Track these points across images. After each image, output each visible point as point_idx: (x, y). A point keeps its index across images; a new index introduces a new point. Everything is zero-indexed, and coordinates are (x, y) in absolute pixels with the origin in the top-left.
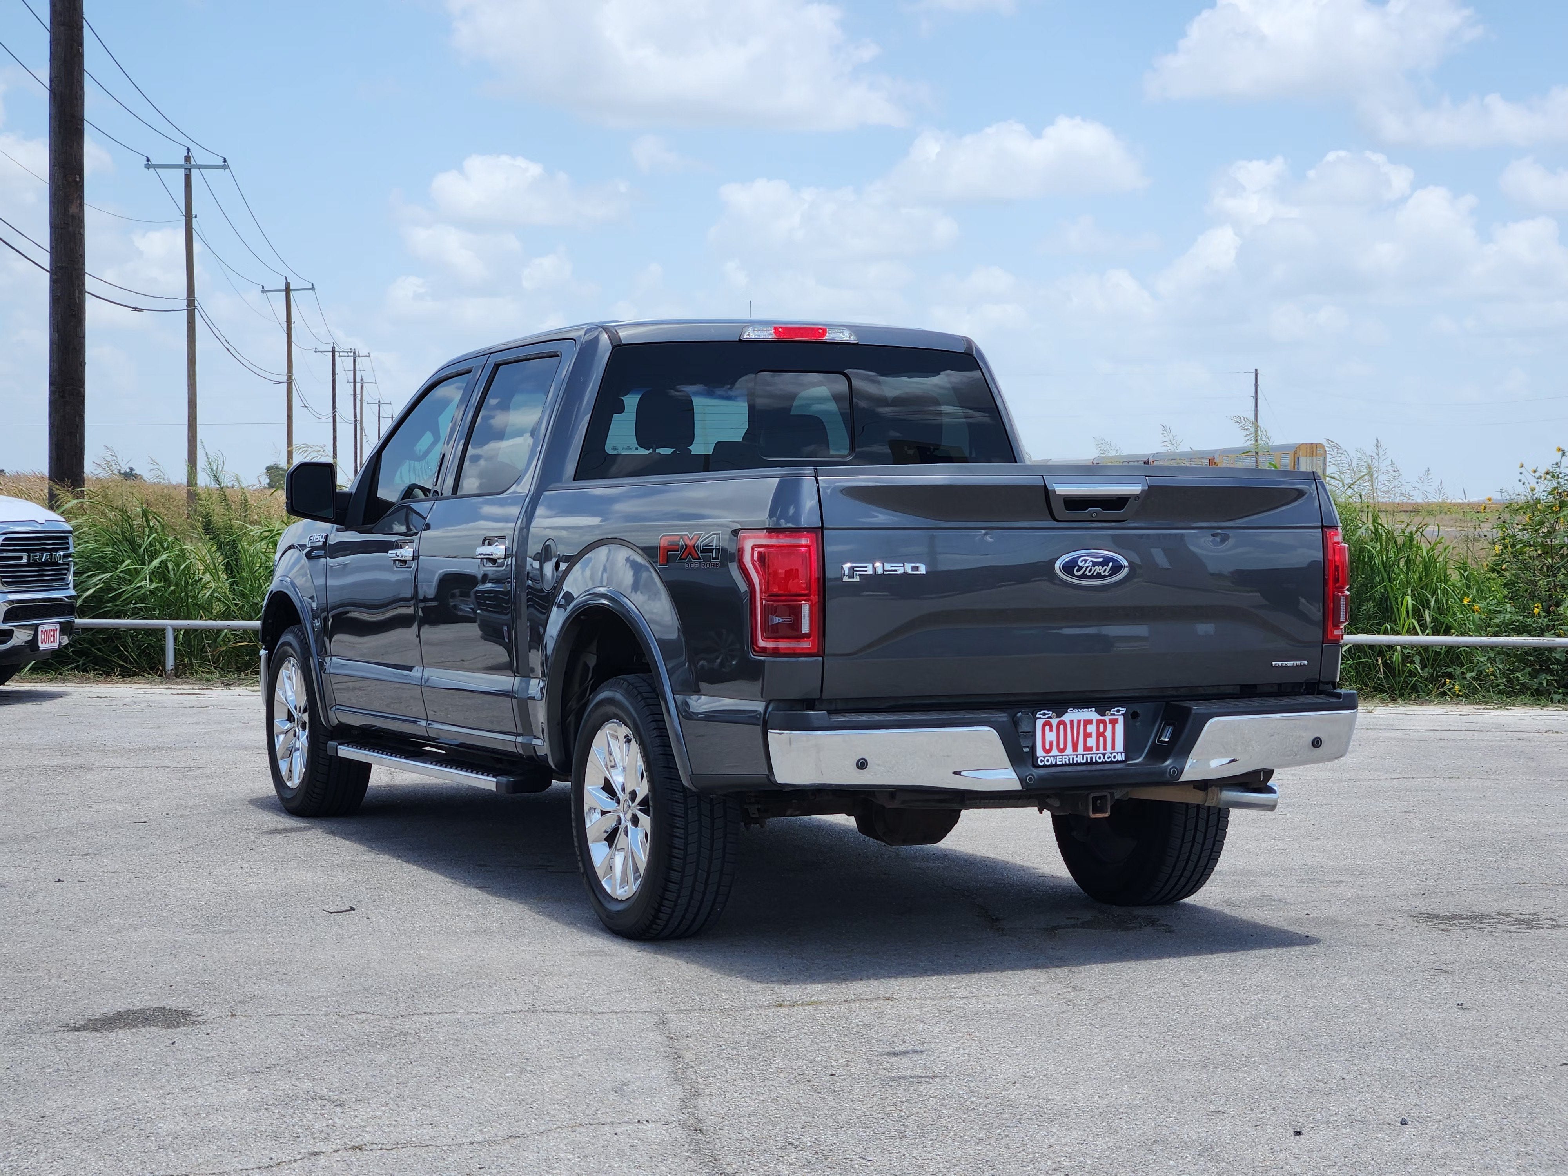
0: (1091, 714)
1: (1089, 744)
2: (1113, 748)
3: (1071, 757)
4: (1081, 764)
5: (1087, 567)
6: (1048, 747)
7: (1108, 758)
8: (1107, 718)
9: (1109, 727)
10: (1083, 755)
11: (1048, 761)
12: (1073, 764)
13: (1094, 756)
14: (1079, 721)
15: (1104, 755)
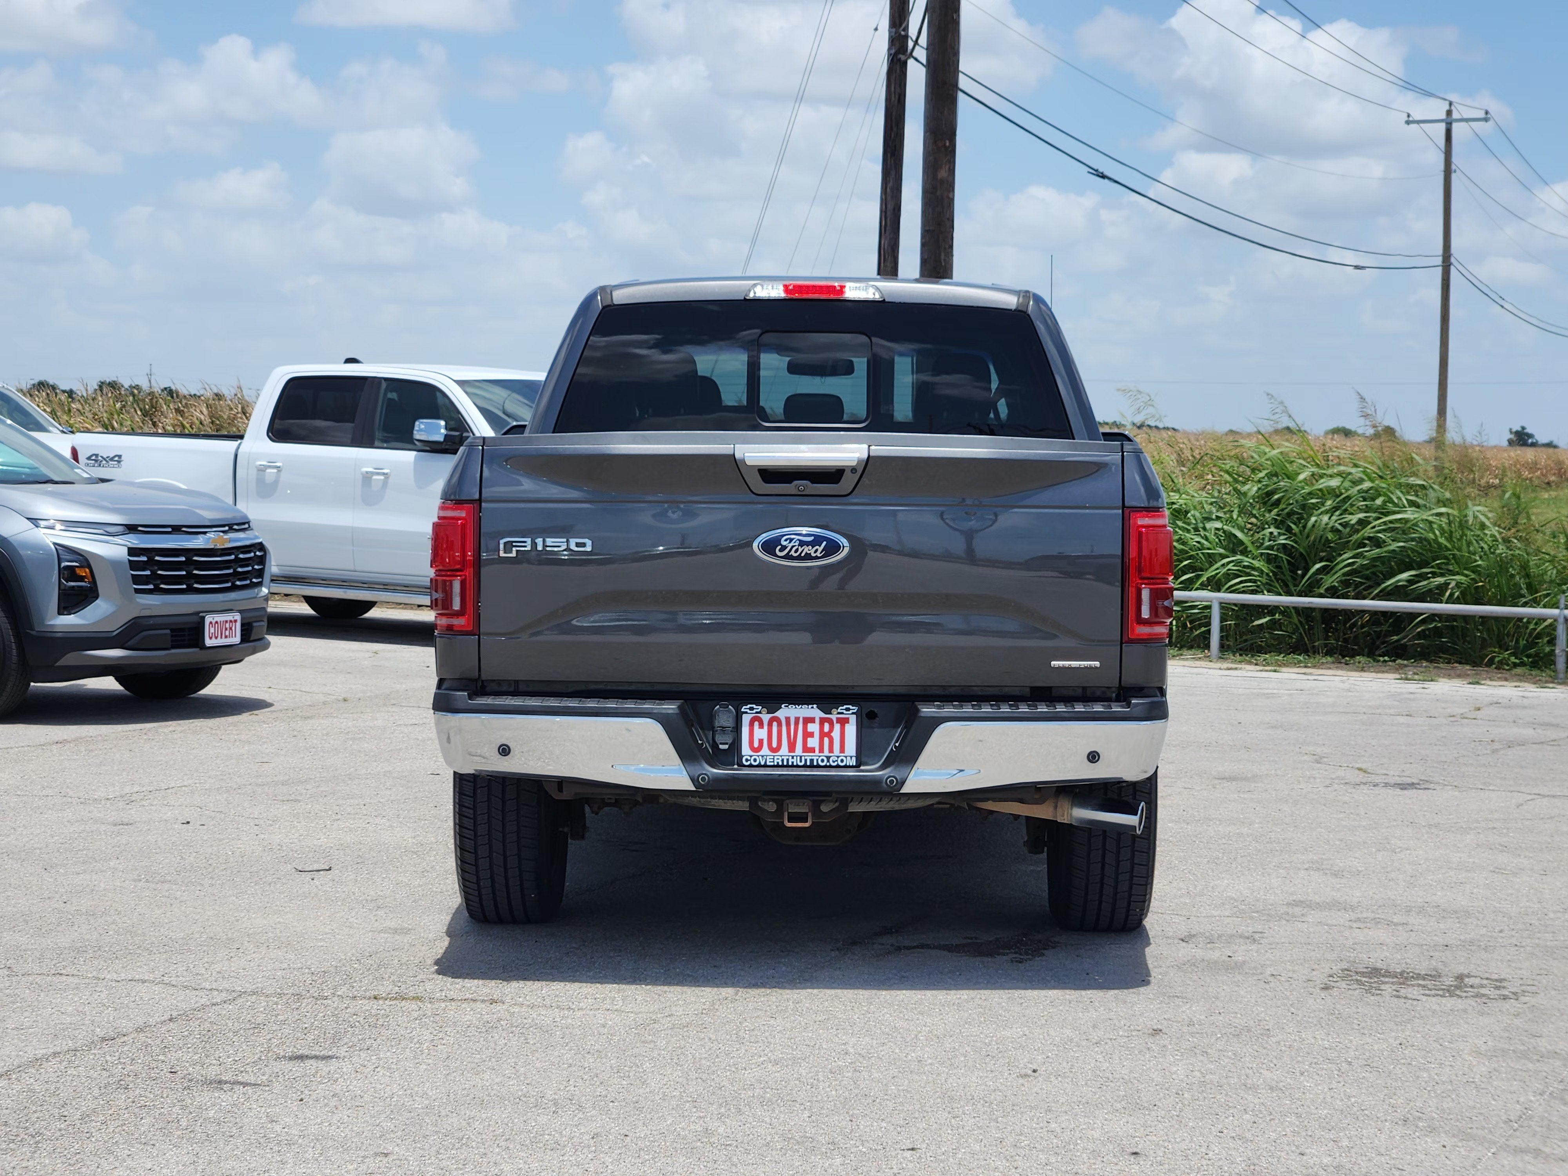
0: (814, 712)
1: (809, 745)
2: (842, 750)
3: (785, 758)
4: (797, 766)
5: (793, 547)
6: (756, 745)
7: (834, 762)
8: (834, 717)
9: (837, 727)
10: (801, 757)
11: (755, 760)
12: (787, 766)
13: (815, 758)
14: (797, 720)
15: (828, 758)
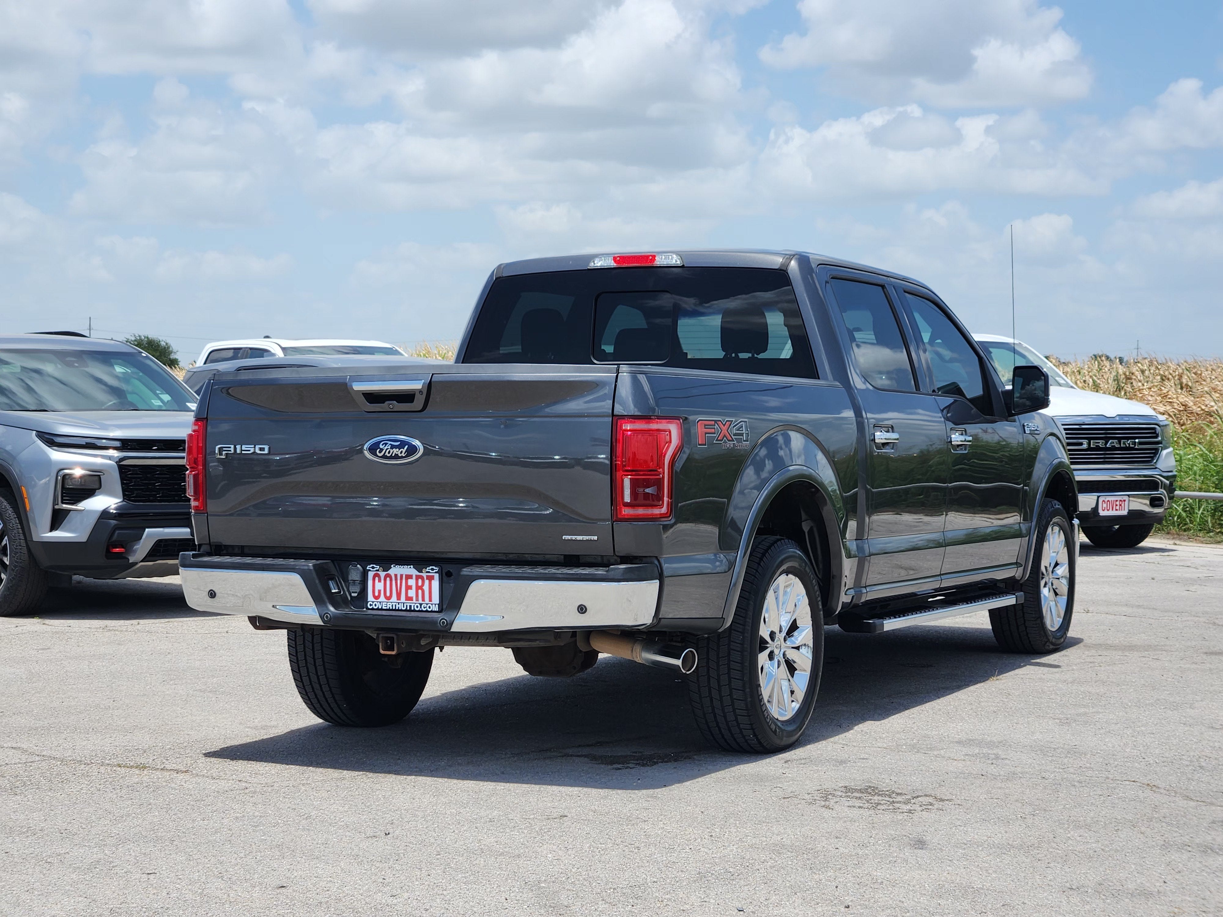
0: (411, 570)
1: (410, 595)
2: (430, 600)
3: (394, 604)
4: (401, 610)
5: (387, 449)
6: (377, 594)
7: (424, 608)
8: (424, 575)
9: (427, 582)
10: (404, 603)
11: (375, 605)
12: (395, 610)
13: (413, 605)
14: (401, 576)
15: (421, 605)
